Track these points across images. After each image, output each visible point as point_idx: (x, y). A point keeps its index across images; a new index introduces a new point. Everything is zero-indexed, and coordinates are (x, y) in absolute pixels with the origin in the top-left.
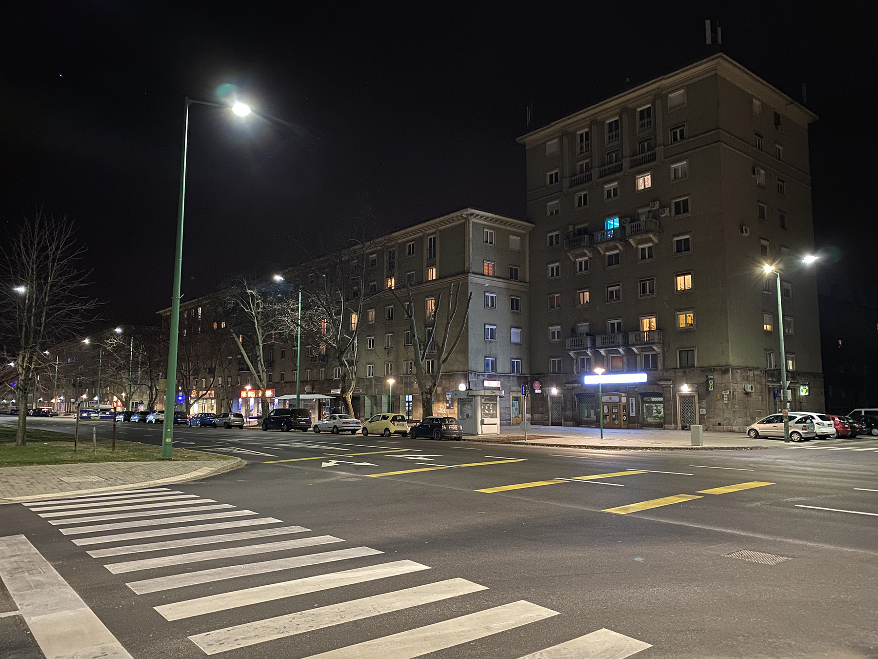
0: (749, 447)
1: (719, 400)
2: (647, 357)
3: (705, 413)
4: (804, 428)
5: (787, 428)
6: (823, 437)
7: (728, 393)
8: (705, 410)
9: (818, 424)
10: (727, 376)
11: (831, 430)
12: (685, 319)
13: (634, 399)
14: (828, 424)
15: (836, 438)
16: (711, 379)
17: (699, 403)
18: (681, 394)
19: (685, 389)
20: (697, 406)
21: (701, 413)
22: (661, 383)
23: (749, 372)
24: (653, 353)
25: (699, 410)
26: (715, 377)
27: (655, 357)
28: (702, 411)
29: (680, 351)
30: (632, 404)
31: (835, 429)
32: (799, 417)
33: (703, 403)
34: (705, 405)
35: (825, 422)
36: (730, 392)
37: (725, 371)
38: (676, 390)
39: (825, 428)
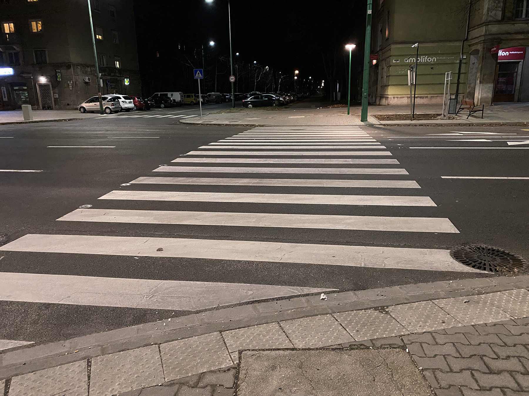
0: (67, 119)
1: (66, 87)
2: (10, 54)
3: (58, 97)
4: (113, 105)
5: (101, 105)
6: (128, 110)
7: (72, 83)
8: (57, 95)
9: (123, 102)
10: (69, 70)
11: (132, 105)
12: (36, 26)
13: (5, 88)
14: (129, 102)
15: (136, 110)
16: (59, 72)
17: (53, 90)
18: (40, 83)
19: (43, 80)
20: (52, 92)
21: (55, 97)
22: (24, 75)
23: (86, 68)
24: (14, 51)
25: (54, 95)
26: (62, 71)
27: (16, 54)
28: (56, 96)
29: (35, 51)
30: (4, 91)
31: (133, 105)
32: (110, 98)
33: (56, 90)
34: (57, 92)
35: (127, 101)
36: (73, 82)
37: (69, 67)
38: (36, 81)
39: (127, 104)
